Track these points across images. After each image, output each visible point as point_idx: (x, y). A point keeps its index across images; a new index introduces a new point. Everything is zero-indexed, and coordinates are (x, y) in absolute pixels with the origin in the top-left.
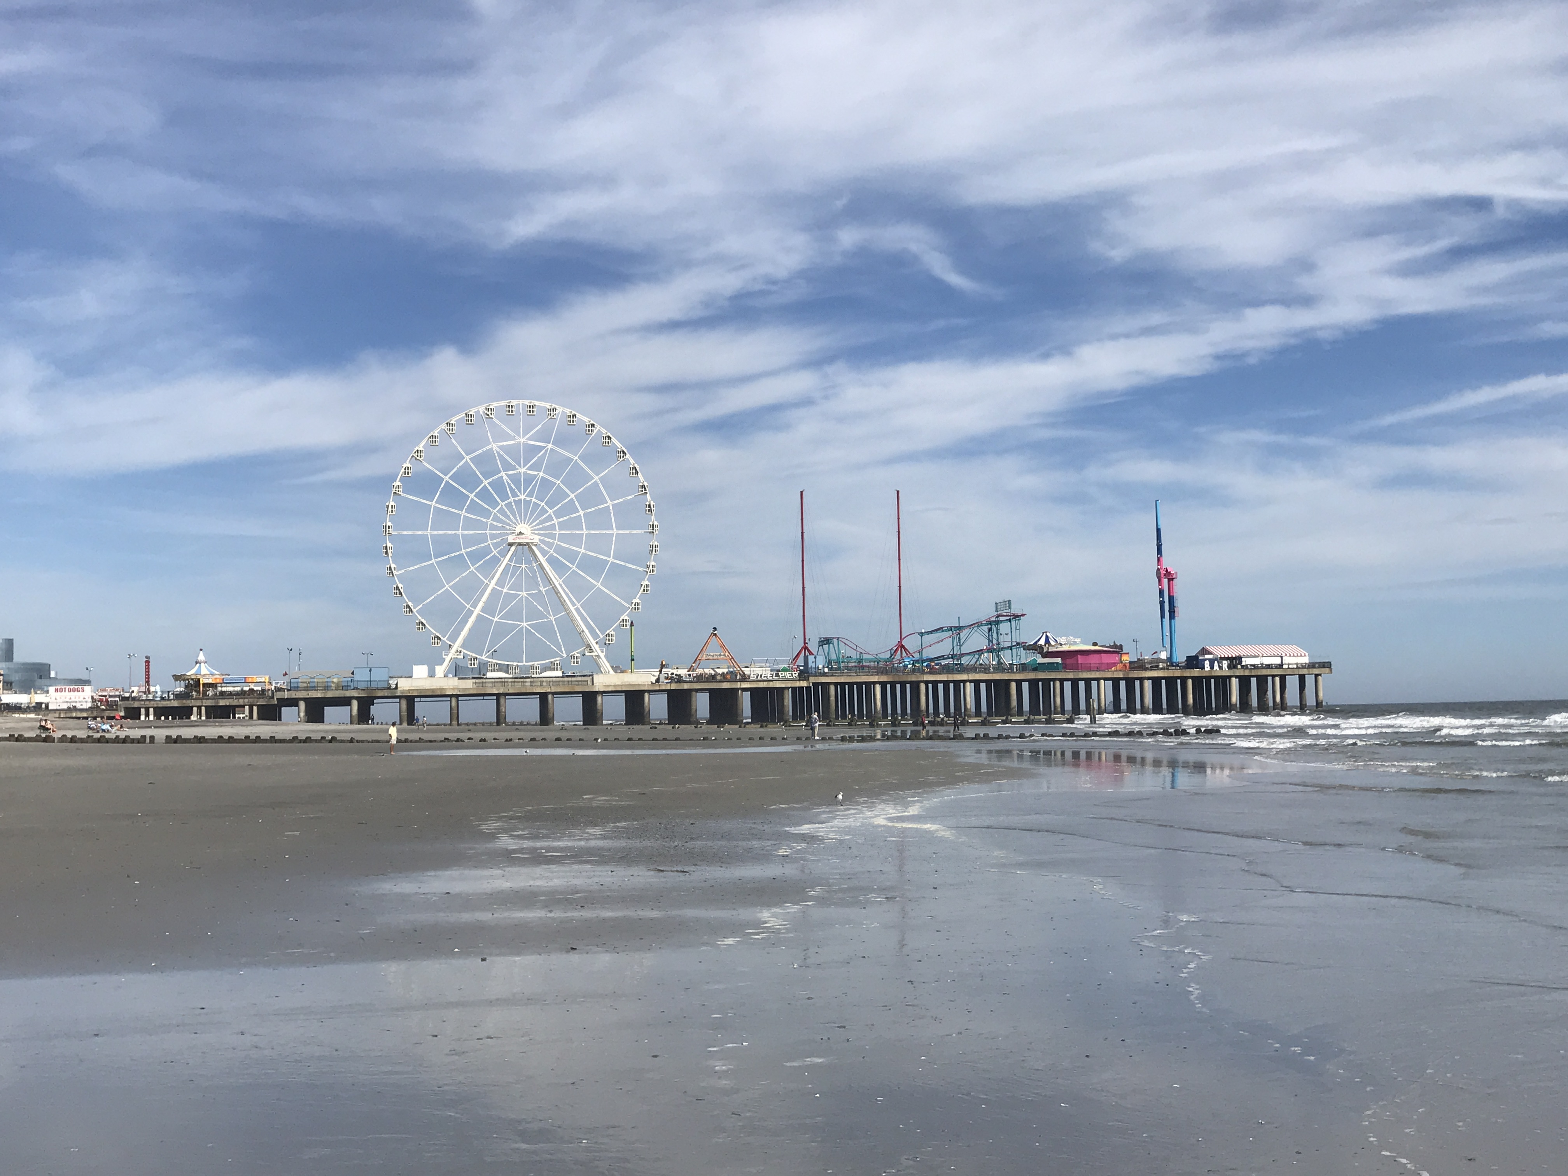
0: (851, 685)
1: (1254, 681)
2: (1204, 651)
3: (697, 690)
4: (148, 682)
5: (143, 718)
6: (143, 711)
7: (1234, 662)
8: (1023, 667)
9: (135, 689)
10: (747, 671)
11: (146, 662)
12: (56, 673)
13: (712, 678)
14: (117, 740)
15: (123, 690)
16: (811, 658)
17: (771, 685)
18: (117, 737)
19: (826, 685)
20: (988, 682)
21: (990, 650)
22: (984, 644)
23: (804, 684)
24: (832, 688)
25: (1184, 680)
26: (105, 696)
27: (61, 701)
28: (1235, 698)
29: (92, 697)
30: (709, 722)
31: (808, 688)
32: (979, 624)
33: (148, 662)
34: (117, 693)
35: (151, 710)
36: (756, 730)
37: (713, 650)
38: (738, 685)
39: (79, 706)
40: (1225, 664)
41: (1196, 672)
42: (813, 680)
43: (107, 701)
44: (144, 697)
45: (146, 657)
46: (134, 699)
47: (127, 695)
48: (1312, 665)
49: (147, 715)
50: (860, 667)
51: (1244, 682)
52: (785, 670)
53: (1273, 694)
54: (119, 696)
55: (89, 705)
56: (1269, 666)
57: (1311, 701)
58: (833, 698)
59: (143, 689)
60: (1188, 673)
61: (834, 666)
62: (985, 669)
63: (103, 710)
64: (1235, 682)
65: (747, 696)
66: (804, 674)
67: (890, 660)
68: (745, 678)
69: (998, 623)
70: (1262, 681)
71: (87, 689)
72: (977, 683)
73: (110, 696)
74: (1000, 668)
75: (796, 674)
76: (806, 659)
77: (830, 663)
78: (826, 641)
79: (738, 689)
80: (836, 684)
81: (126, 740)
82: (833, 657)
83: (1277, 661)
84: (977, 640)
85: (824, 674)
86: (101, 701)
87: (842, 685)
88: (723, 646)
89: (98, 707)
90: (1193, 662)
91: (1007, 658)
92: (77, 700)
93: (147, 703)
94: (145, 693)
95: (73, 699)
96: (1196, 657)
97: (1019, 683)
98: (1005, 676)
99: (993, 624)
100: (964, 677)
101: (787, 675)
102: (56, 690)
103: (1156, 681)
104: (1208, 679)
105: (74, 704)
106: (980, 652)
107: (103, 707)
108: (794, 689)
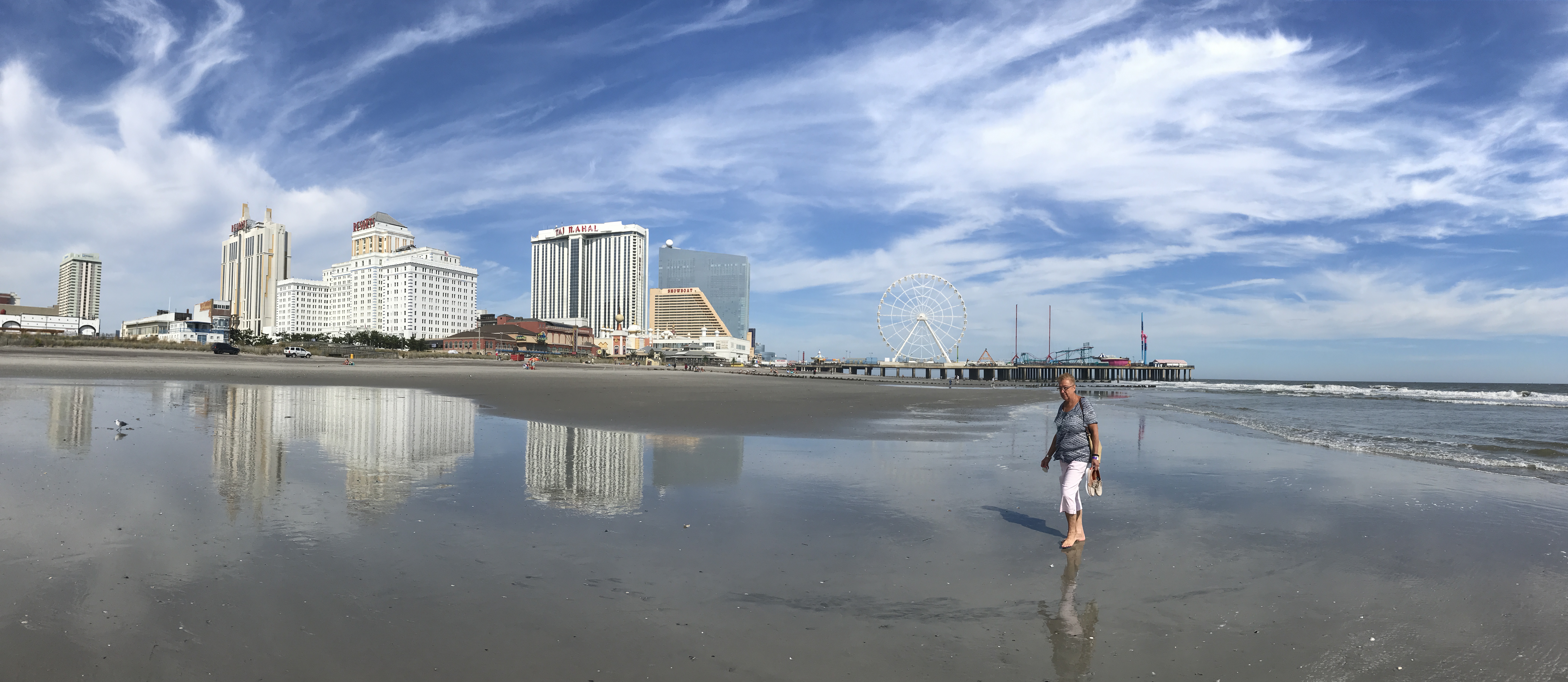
0: (1031, 368)
1: (1170, 370)
2: (1155, 361)
3: (980, 369)
4: (804, 360)
7: (1164, 365)
8: (1093, 364)
9: (800, 362)
10: (997, 363)
12: (777, 356)
13: (985, 365)
14: (796, 377)
15: (796, 362)
16: (1018, 360)
17: (1005, 368)
18: (795, 375)
19: (1023, 369)
20: (1079, 369)
21: (1081, 359)
22: (1079, 357)
23: (1015, 368)
24: (1025, 369)
25: (1148, 370)
26: (791, 363)
27: (778, 364)
28: (1164, 376)
29: (788, 363)
30: (984, 379)
31: (1017, 369)
32: (1078, 350)
33: (804, 353)
35: (805, 368)
36: (999, 382)
37: (986, 355)
38: (993, 368)
39: (783, 366)
40: (1161, 365)
41: (1152, 368)
42: (1018, 366)
43: (792, 365)
44: (803, 364)
46: (800, 364)
47: (798, 363)
48: (1188, 367)
49: (803, 369)
50: (1035, 363)
51: (1167, 371)
52: (1009, 363)
53: (1176, 375)
54: (795, 364)
55: (786, 366)
56: (1175, 366)
57: (1187, 378)
58: (1025, 373)
59: (802, 362)
60: (1149, 368)
61: (1026, 362)
62: (1079, 364)
64: (1164, 371)
65: (996, 371)
66: (1015, 365)
67: (1046, 361)
68: (996, 365)
69: (1084, 350)
70: (1173, 371)
74: (1084, 364)
75: (1013, 365)
76: (1016, 359)
78: (1024, 354)
79: (993, 369)
80: (1026, 368)
81: (798, 377)
82: (1026, 359)
83: (1178, 365)
84: (1077, 355)
85: (1023, 365)
86: (790, 365)
87: (1029, 368)
88: (989, 355)
90: (1152, 364)
91: (1087, 361)
93: (803, 366)
96: (1153, 363)
97: (1091, 369)
98: (1086, 367)
101: (1010, 365)
102: (777, 361)
103: (1140, 370)
104: (1156, 370)
106: (1078, 359)
108: (1012, 369)
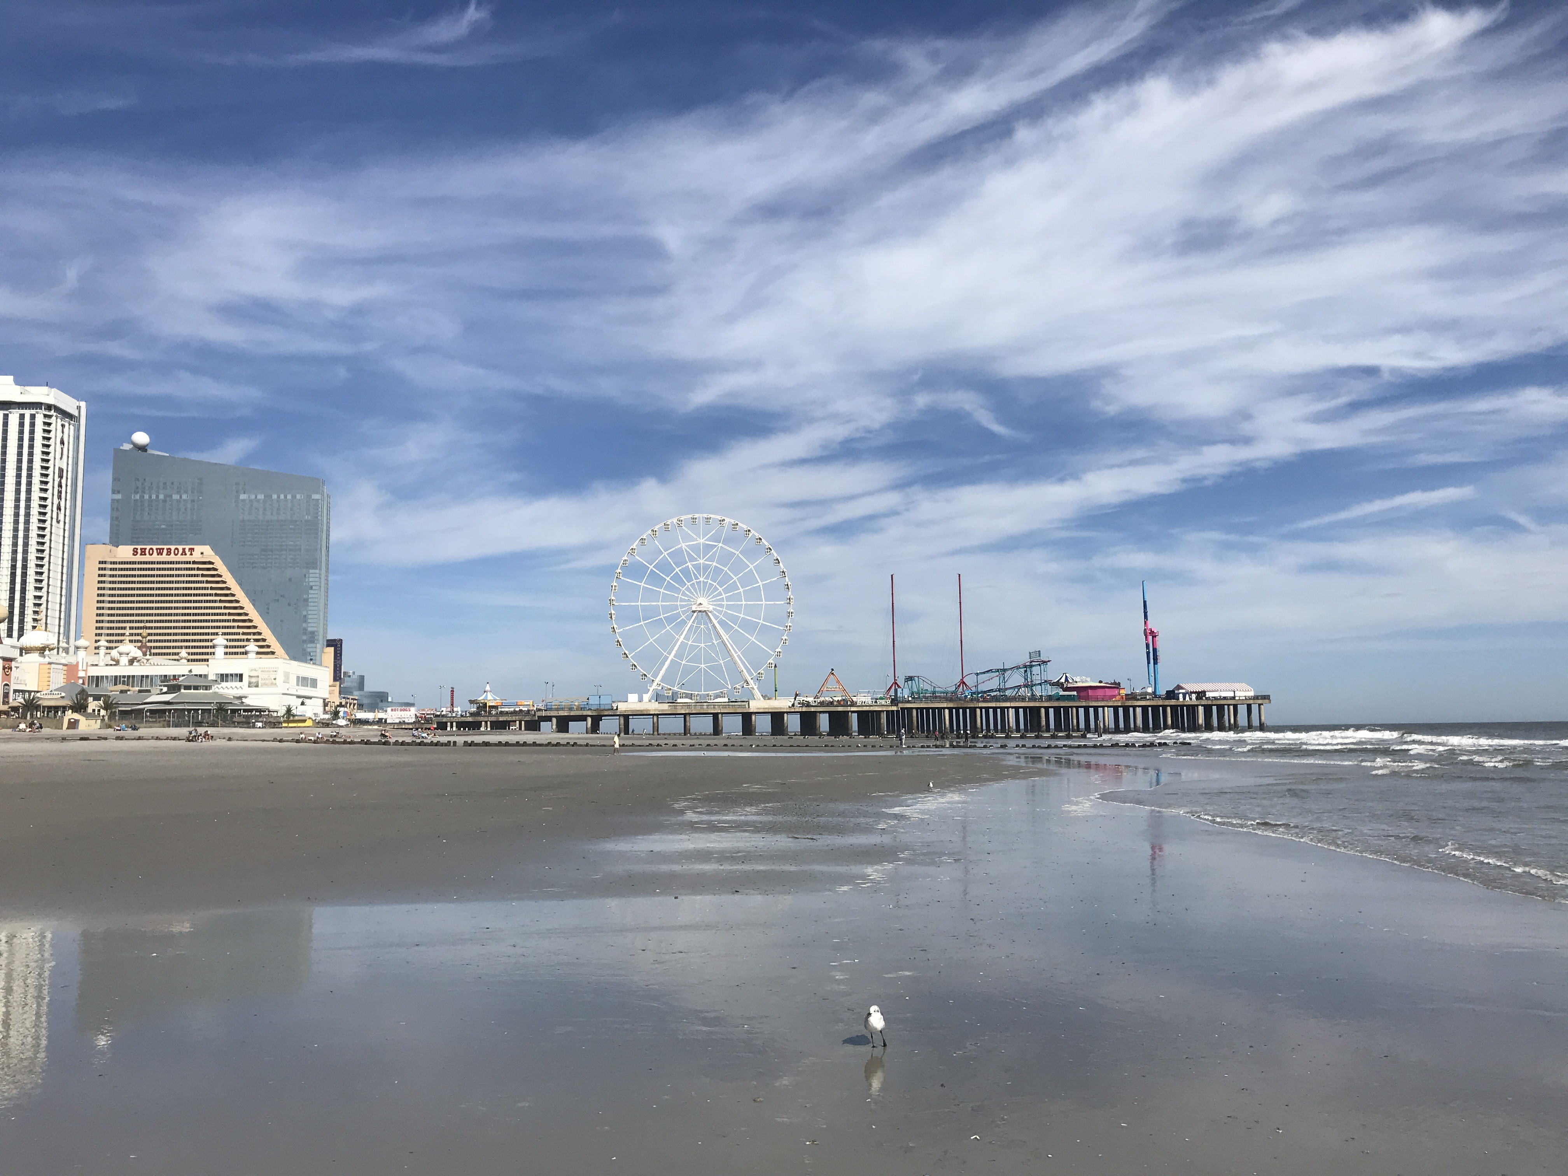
0: (928, 709)
1: (1214, 708)
2: (1179, 687)
3: (821, 712)
4: (452, 705)
5: (449, 729)
6: (449, 724)
7: (1201, 695)
8: (1050, 698)
9: (444, 709)
10: (855, 699)
11: (451, 691)
12: (392, 698)
13: (831, 704)
14: (432, 744)
15: (436, 710)
16: (899, 690)
17: (872, 709)
18: (432, 742)
19: (910, 710)
20: (1025, 708)
21: (1026, 686)
22: (1021, 681)
23: (894, 708)
24: (914, 711)
25: (1164, 707)
26: (424, 714)
27: (395, 717)
28: (1201, 720)
29: (416, 715)
30: (828, 735)
31: (898, 711)
32: (1018, 668)
33: (452, 691)
34: (432, 712)
35: (454, 724)
36: (861, 740)
37: (832, 684)
38: (849, 709)
39: (407, 721)
40: (1194, 696)
41: (1173, 702)
42: (900, 705)
43: (425, 716)
44: (450, 715)
45: (452, 688)
46: (443, 716)
47: (438, 713)
48: (1256, 698)
49: (452, 727)
50: (934, 697)
51: (1208, 709)
52: (881, 698)
53: (1229, 717)
54: (433, 714)
55: (414, 720)
56: (1225, 698)
57: (1256, 722)
58: (915, 719)
59: (449, 709)
60: (1167, 702)
61: (916, 696)
62: (1023, 699)
63: (423, 723)
64: (1201, 709)
65: (855, 715)
66: (894, 701)
67: (955, 692)
68: (853, 704)
69: (1031, 666)
70: (1220, 708)
71: (413, 709)
72: (1017, 709)
73: (427, 714)
74: (1033, 698)
75: (889, 702)
76: (896, 691)
77: (912, 693)
78: (910, 678)
79: (848, 712)
80: (917, 709)
81: (437, 744)
82: (915, 690)
83: (1231, 694)
84: (1017, 679)
85: (909, 702)
86: (421, 717)
87: (922, 709)
88: (838, 682)
89: (419, 721)
90: (1171, 695)
91: (1038, 691)
92: (406, 716)
93: (452, 719)
94: (450, 712)
95: (403, 716)
96: (1173, 691)
97: (1047, 709)
98: (1037, 704)
99: (1028, 667)
100: (1008, 704)
101: (883, 702)
102: (392, 710)
103: (1145, 709)
104: (1182, 706)
105: (404, 720)
106: (1019, 687)
107: (423, 722)
108: (888, 712)
